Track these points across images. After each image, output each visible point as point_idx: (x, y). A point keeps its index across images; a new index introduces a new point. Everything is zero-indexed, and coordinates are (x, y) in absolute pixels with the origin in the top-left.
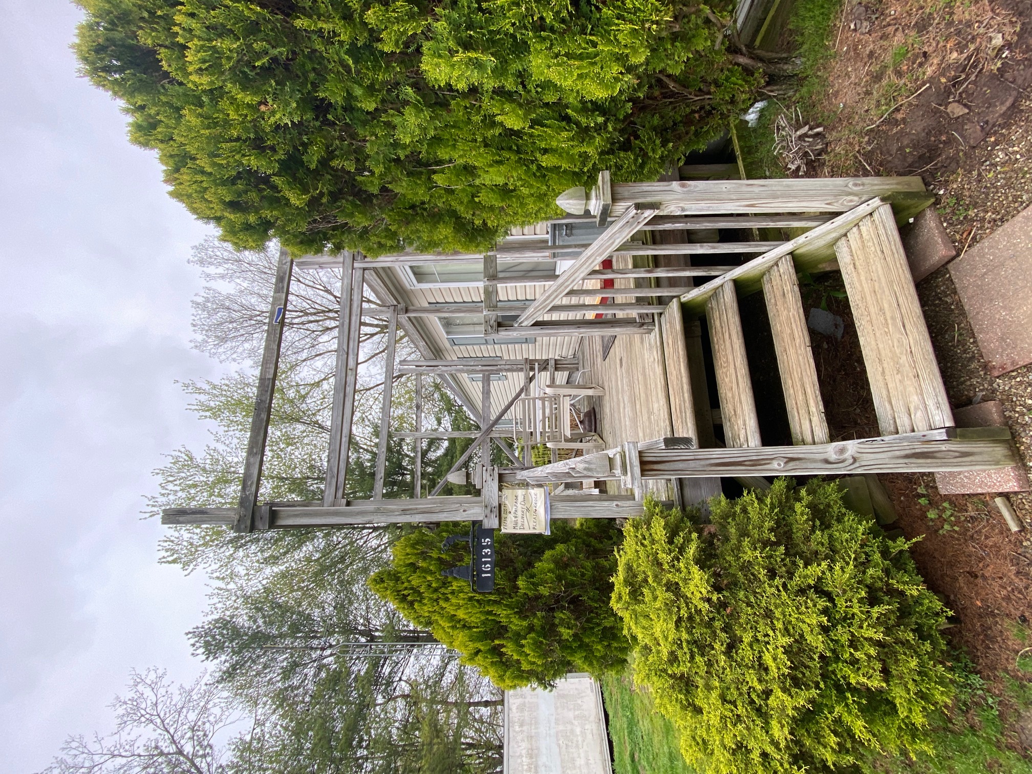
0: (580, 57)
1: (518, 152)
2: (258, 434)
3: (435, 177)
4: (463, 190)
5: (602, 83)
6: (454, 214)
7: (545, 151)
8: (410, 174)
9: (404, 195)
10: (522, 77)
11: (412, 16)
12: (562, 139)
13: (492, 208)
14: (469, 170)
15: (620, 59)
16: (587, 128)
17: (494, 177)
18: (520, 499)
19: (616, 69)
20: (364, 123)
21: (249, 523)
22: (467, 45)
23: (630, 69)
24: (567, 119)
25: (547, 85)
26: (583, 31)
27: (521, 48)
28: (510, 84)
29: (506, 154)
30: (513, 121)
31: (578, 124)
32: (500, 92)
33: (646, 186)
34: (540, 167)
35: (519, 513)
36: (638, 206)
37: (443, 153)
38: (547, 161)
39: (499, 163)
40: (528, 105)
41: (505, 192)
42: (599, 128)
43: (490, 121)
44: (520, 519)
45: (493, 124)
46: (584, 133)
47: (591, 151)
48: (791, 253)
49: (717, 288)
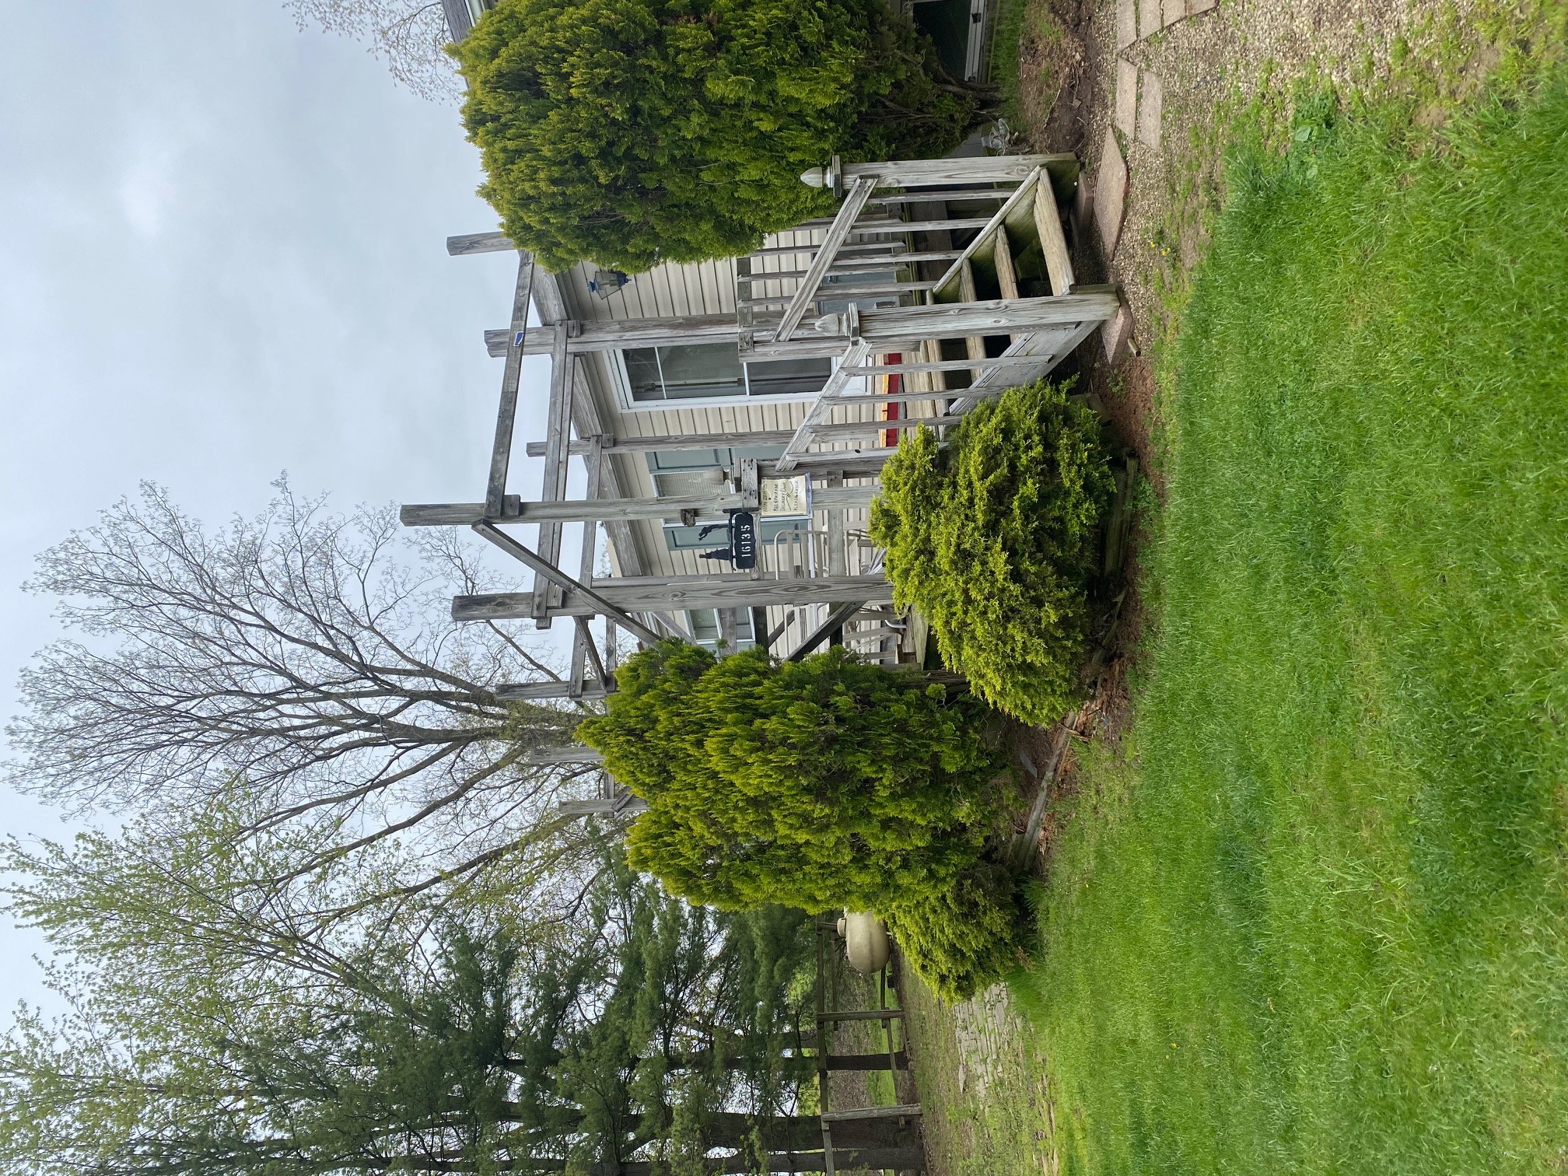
0: (810, 80)
1: (771, 150)
2: (504, 436)
3: (702, 175)
4: (725, 188)
5: (826, 94)
6: (712, 210)
7: (792, 150)
8: (682, 171)
9: (673, 194)
10: (772, 94)
11: (704, 58)
12: (804, 138)
13: (748, 202)
14: (731, 167)
15: (835, 80)
16: (824, 130)
17: (753, 173)
18: (781, 486)
19: (833, 86)
20: (658, 127)
21: (499, 507)
22: (736, 73)
23: (843, 87)
24: (808, 125)
25: (790, 99)
26: (810, 65)
27: (771, 76)
28: (763, 99)
29: (761, 152)
30: (766, 126)
31: (816, 128)
32: (755, 105)
33: (867, 165)
34: (788, 164)
35: (780, 498)
36: (861, 177)
37: (711, 154)
38: (793, 157)
39: (755, 159)
40: (777, 115)
41: (760, 186)
42: (831, 131)
43: (749, 126)
44: (780, 504)
45: (752, 129)
46: (821, 134)
47: (826, 147)
48: (1003, 222)
49: (960, 270)
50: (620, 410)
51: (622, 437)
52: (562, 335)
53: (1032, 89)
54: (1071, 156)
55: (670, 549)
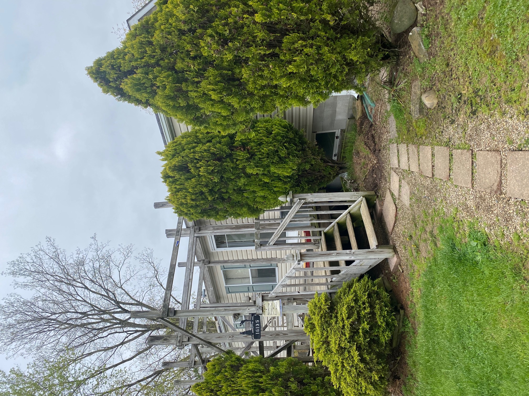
0: (282, 168)
1: (268, 187)
3: (244, 194)
4: (252, 198)
5: (287, 172)
6: (247, 204)
7: (275, 187)
8: (237, 193)
9: (234, 199)
10: (269, 171)
11: (246, 162)
12: (279, 184)
13: (260, 202)
14: (254, 192)
15: (291, 168)
16: (286, 182)
17: (261, 194)
18: (270, 304)
19: (290, 170)
20: (229, 181)
21: (167, 313)
22: (257, 167)
23: (293, 170)
24: (281, 179)
25: (275, 173)
26: (282, 163)
27: (268, 166)
28: (266, 173)
29: (265, 188)
30: (267, 180)
31: (283, 181)
32: (263, 174)
33: (301, 195)
34: (274, 191)
35: (270, 310)
36: (300, 199)
37: (247, 188)
38: (275, 189)
39: (263, 190)
40: (270, 177)
41: (264, 197)
42: (289, 182)
43: (261, 180)
44: (270, 312)
45: (261, 181)
46: (285, 183)
47: (287, 187)
48: (349, 213)
49: (334, 226)
50: (211, 251)
51: (212, 260)
52: (193, 232)
53: (359, 167)
54: (373, 193)
55: (227, 293)
